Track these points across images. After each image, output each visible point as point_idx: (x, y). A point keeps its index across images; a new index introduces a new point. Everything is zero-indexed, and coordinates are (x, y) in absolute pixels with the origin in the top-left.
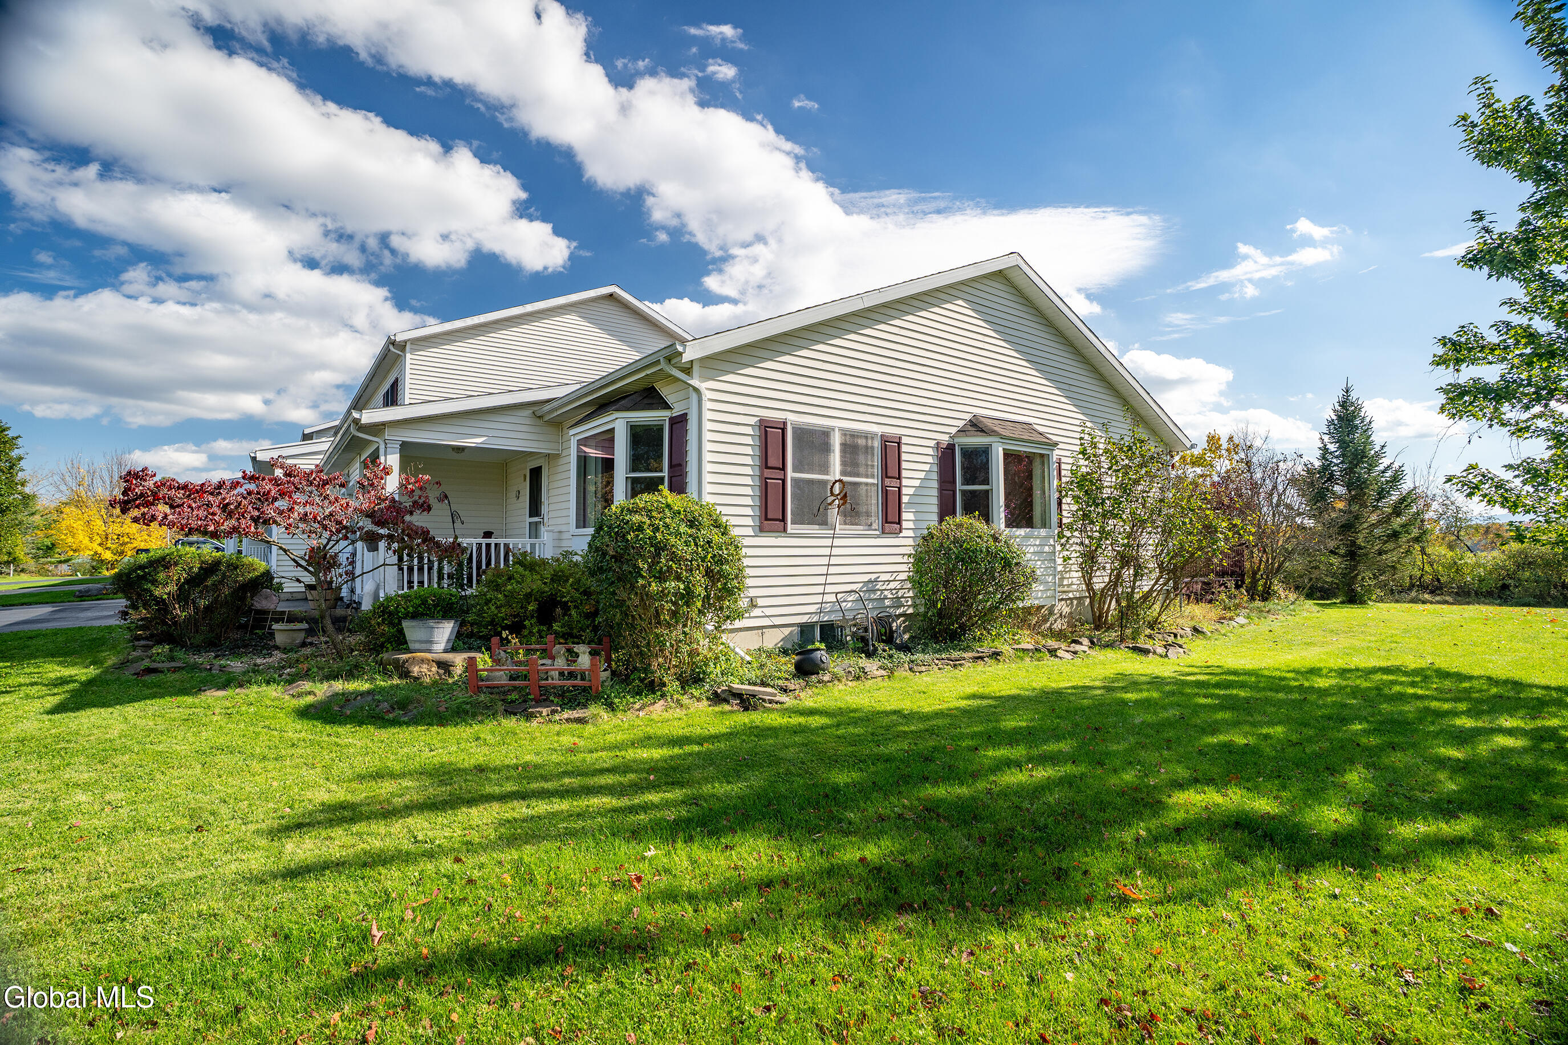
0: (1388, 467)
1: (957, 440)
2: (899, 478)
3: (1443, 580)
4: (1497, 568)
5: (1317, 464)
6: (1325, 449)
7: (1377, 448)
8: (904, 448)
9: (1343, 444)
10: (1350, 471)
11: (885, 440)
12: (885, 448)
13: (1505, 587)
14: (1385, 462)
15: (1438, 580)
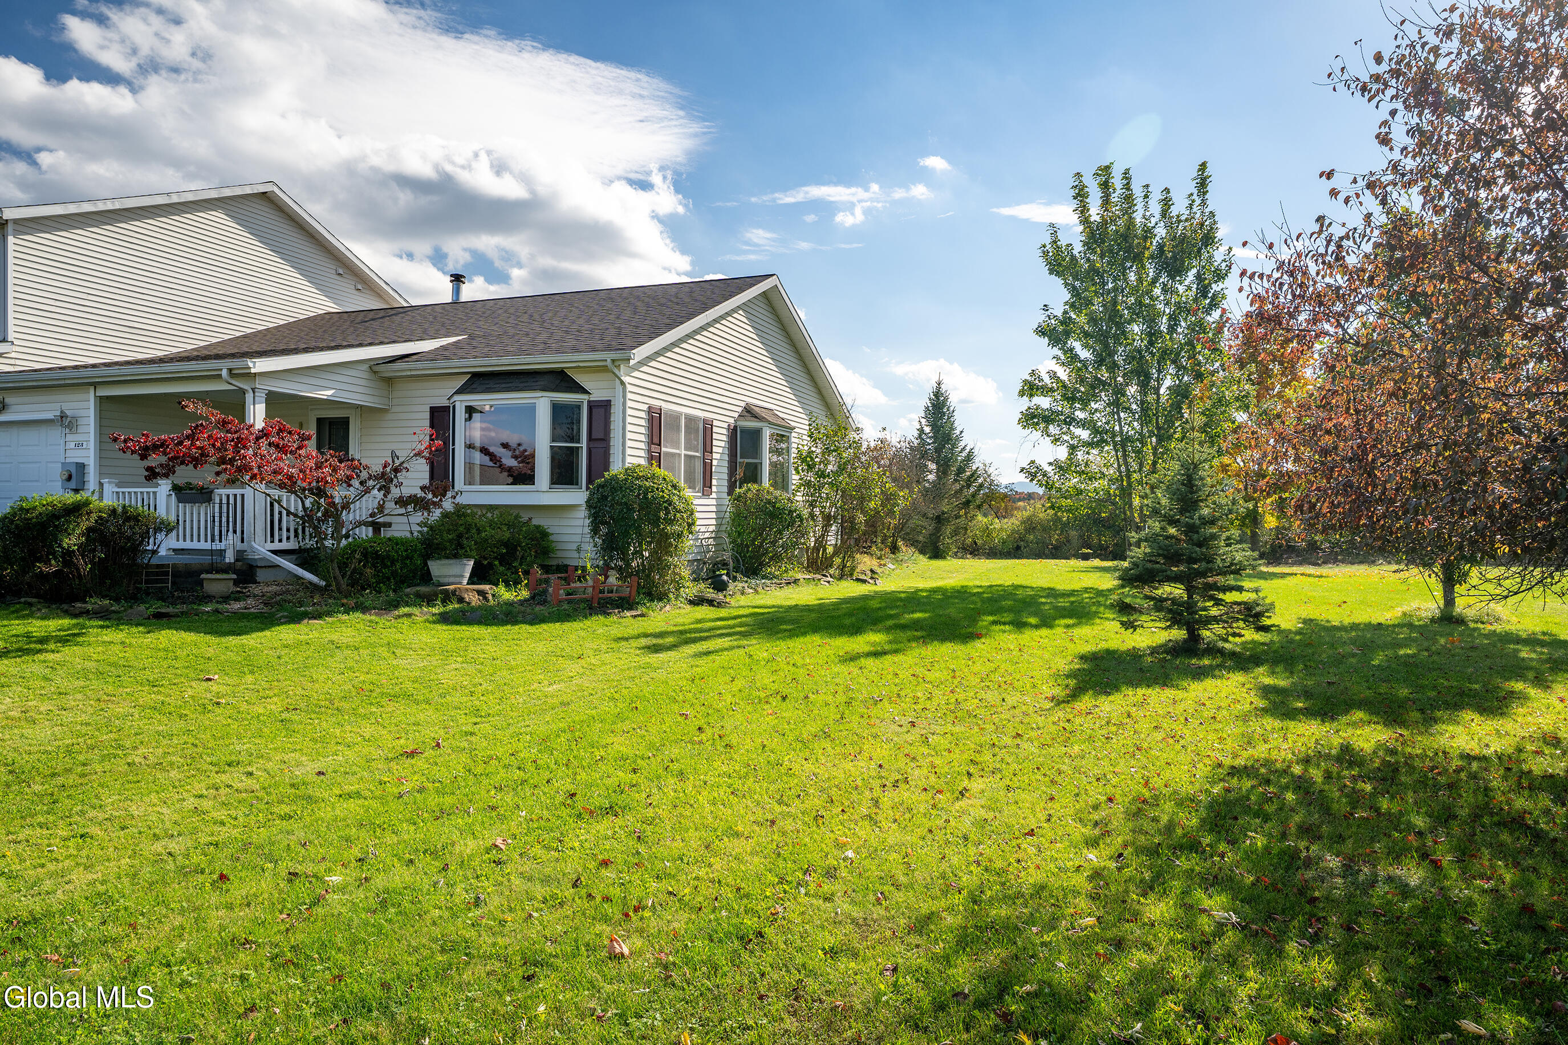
0: (964, 449)
1: (740, 423)
2: (711, 452)
3: (979, 542)
4: (1013, 531)
5: (916, 442)
6: (921, 431)
7: (957, 432)
8: (715, 429)
9: (935, 427)
10: (938, 450)
11: (705, 421)
12: (705, 429)
13: (1018, 548)
14: (962, 444)
15: (975, 543)
